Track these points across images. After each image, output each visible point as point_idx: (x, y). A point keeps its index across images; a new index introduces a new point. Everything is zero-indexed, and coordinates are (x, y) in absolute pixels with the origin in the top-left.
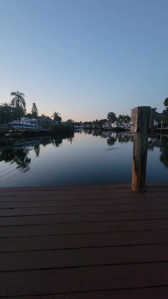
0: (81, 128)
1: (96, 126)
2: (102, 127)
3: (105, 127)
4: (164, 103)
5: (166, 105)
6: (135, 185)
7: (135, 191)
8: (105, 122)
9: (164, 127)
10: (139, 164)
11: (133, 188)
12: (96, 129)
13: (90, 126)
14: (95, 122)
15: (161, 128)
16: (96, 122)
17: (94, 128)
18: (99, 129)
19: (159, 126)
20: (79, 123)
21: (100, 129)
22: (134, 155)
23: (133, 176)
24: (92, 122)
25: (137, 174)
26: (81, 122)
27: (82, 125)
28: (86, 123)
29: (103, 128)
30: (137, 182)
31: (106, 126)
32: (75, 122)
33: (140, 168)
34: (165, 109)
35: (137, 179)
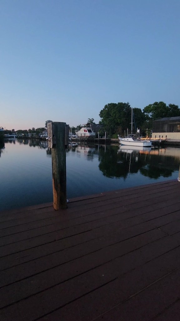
0: (14, 137)
1: (33, 135)
2: (40, 136)
3: (43, 137)
4: (99, 115)
5: (101, 117)
6: (56, 203)
7: (56, 209)
8: (43, 131)
9: (101, 138)
10: (58, 181)
11: (55, 207)
12: (32, 138)
13: (25, 135)
14: (31, 130)
15: (98, 138)
16: (33, 131)
17: (29, 138)
18: (36, 139)
19: (97, 136)
20: (10, 131)
21: (38, 139)
22: (53, 172)
23: (54, 194)
24: (28, 130)
25: (57, 191)
26: (14, 130)
27: (15, 133)
28: (20, 132)
29: (41, 138)
30: (58, 200)
31: (44, 135)
32: (5, 129)
33: (59, 185)
34: (101, 121)
35: (58, 197)
